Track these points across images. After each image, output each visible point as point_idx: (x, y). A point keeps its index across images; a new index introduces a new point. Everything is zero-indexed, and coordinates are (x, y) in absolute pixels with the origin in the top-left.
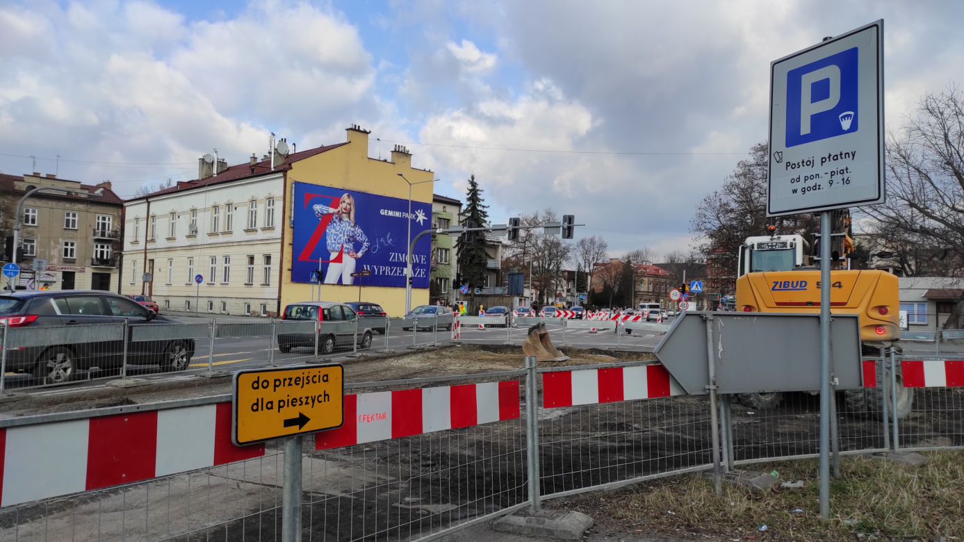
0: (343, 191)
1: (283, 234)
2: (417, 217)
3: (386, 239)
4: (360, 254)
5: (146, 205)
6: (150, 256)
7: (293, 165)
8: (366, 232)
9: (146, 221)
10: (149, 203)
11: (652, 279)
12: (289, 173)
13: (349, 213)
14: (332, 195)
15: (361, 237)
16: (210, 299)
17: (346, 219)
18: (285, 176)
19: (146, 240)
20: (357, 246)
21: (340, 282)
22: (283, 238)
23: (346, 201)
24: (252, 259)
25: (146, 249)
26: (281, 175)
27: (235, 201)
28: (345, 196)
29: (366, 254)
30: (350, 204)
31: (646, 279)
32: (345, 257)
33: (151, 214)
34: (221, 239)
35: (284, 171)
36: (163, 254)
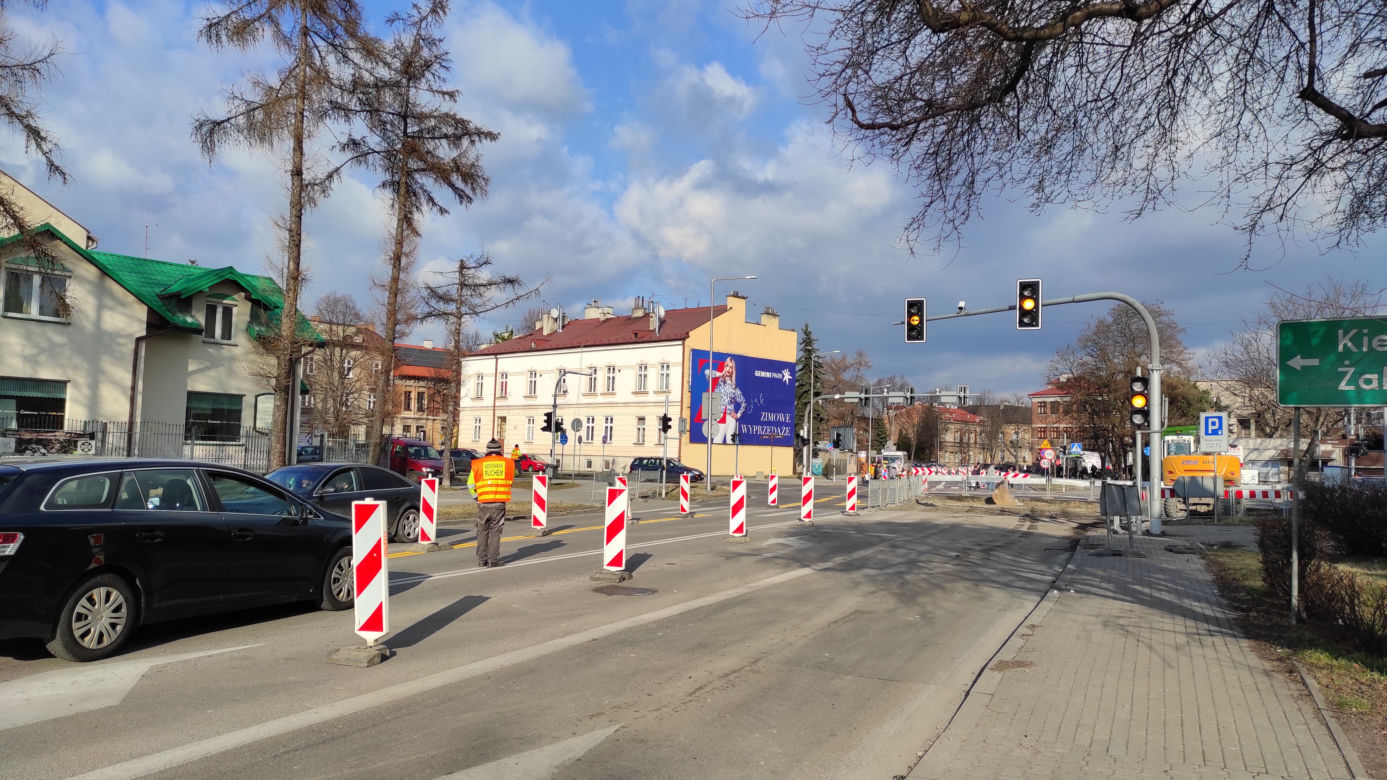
0: (728, 355)
1: (682, 398)
2: (783, 376)
3: (759, 400)
4: (739, 415)
5: (494, 360)
6: (499, 413)
7: (691, 333)
8: (744, 394)
9: (494, 378)
10: (497, 359)
11: (958, 426)
12: (687, 340)
13: (731, 376)
14: (720, 359)
15: (741, 399)
16: (589, 458)
17: (729, 382)
18: (683, 344)
19: (495, 397)
20: (737, 407)
21: (724, 442)
22: (682, 402)
23: (730, 364)
24: (642, 419)
25: (494, 406)
26: (680, 342)
27: (618, 364)
28: (728, 359)
29: (744, 414)
30: (732, 368)
31: (952, 427)
32: (728, 417)
33: (499, 370)
34: (600, 399)
35: (683, 339)
36: (520, 411)
